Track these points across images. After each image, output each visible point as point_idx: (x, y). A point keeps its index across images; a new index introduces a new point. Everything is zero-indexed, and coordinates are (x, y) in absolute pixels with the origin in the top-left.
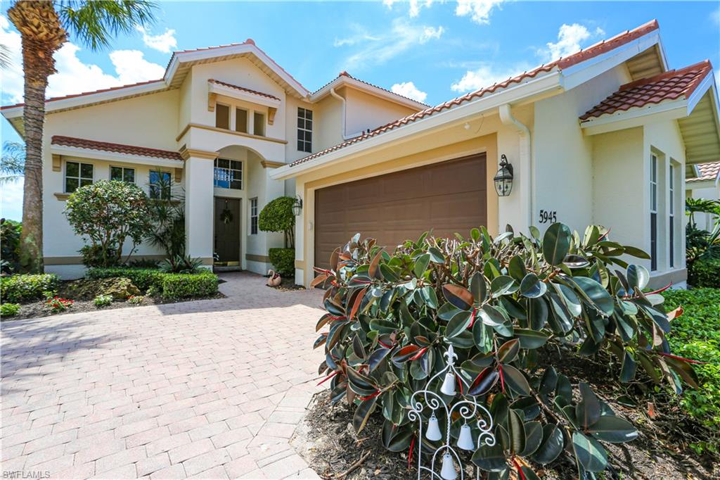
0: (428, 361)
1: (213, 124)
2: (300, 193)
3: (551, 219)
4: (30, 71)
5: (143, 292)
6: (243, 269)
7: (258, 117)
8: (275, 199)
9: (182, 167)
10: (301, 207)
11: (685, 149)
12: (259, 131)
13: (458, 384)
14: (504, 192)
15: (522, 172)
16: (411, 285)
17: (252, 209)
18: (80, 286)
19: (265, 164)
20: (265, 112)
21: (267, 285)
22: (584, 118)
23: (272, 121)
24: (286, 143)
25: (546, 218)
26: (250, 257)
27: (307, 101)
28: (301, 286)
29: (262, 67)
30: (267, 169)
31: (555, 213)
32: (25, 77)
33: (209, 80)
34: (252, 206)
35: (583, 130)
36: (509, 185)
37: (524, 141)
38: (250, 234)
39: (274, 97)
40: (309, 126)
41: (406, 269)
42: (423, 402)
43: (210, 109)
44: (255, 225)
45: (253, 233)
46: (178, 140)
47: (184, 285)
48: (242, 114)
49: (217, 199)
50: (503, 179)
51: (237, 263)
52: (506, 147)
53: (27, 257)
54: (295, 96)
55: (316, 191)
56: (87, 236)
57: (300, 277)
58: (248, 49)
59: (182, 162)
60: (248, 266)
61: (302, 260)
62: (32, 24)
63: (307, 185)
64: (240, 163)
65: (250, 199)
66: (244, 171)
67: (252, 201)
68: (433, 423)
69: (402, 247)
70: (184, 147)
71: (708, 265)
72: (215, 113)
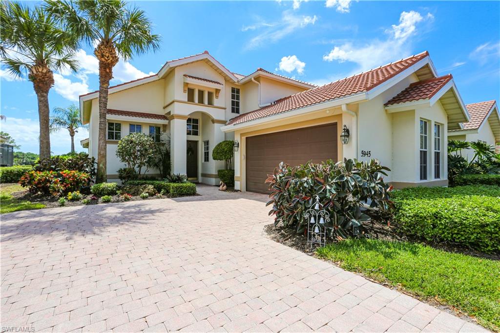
0: (311, 201)
1: (186, 100)
2: (237, 139)
3: (367, 154)
4: (103, 79)
5: (159, 192)
6: (200, 182)
7: (210, 94)
8: (221, 142)
9: (167, 124)
10: (238, 147)
11: (447, 116)
12: (210, 103)
13: (320, 206)
14: (345, 142)
15: (353, 133)
16: (305, 179)
17: (205, 147)
18: (130, 189)
19: (213, 121)
20: (214, 92)
21: (219, 190)
22: (386, 105)
23: (218, 97)
24: (225, 109)
25: (365, 155)
26: (204, 175)
27: (237, 84)
28: (238, 190)
29: (212, 66)
30: (215, 124)
31: (370, 152)
32: (100, 82)
33: (184, 75)
34: (205, 145)
35: (386, 110)
36: (347, 139)
37: (354, 119)
38: (203, 161)
39: (219, 83)
40: (238, 98)
41: (303, 175)
42: (310, 213)
43: (184, 91)
44: (207, 156)
45: (205, 161)
46: (164, 108)
47: (181, 189)
48: (201, 93)
49: (188, 141)
50: (345, 136)
51: (195, 178)
52: (347, 121)
53: (101, 174)
54: (231, 81)
55: (246, 138)
56: (127, 163)
57: (238, 185)
58: (205, 56)
59: (168, 121)
60: (202, 180)
61: (239, 176)
62: (106, 56)
63: (242, 135)
64: (197, 120)
65: (203, 141)
66: (200, 124)
67: (205, 142)
68: (312, 219)
69: (299, 168)
70: (169, 113)
71: (460, 178)
72: (187, 94)
